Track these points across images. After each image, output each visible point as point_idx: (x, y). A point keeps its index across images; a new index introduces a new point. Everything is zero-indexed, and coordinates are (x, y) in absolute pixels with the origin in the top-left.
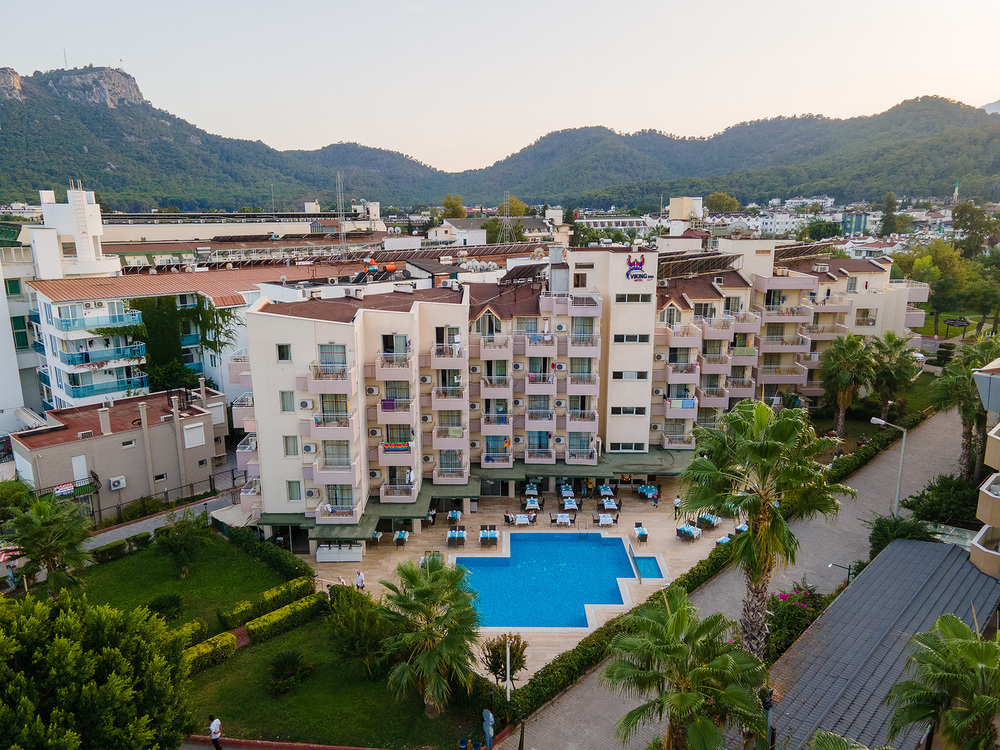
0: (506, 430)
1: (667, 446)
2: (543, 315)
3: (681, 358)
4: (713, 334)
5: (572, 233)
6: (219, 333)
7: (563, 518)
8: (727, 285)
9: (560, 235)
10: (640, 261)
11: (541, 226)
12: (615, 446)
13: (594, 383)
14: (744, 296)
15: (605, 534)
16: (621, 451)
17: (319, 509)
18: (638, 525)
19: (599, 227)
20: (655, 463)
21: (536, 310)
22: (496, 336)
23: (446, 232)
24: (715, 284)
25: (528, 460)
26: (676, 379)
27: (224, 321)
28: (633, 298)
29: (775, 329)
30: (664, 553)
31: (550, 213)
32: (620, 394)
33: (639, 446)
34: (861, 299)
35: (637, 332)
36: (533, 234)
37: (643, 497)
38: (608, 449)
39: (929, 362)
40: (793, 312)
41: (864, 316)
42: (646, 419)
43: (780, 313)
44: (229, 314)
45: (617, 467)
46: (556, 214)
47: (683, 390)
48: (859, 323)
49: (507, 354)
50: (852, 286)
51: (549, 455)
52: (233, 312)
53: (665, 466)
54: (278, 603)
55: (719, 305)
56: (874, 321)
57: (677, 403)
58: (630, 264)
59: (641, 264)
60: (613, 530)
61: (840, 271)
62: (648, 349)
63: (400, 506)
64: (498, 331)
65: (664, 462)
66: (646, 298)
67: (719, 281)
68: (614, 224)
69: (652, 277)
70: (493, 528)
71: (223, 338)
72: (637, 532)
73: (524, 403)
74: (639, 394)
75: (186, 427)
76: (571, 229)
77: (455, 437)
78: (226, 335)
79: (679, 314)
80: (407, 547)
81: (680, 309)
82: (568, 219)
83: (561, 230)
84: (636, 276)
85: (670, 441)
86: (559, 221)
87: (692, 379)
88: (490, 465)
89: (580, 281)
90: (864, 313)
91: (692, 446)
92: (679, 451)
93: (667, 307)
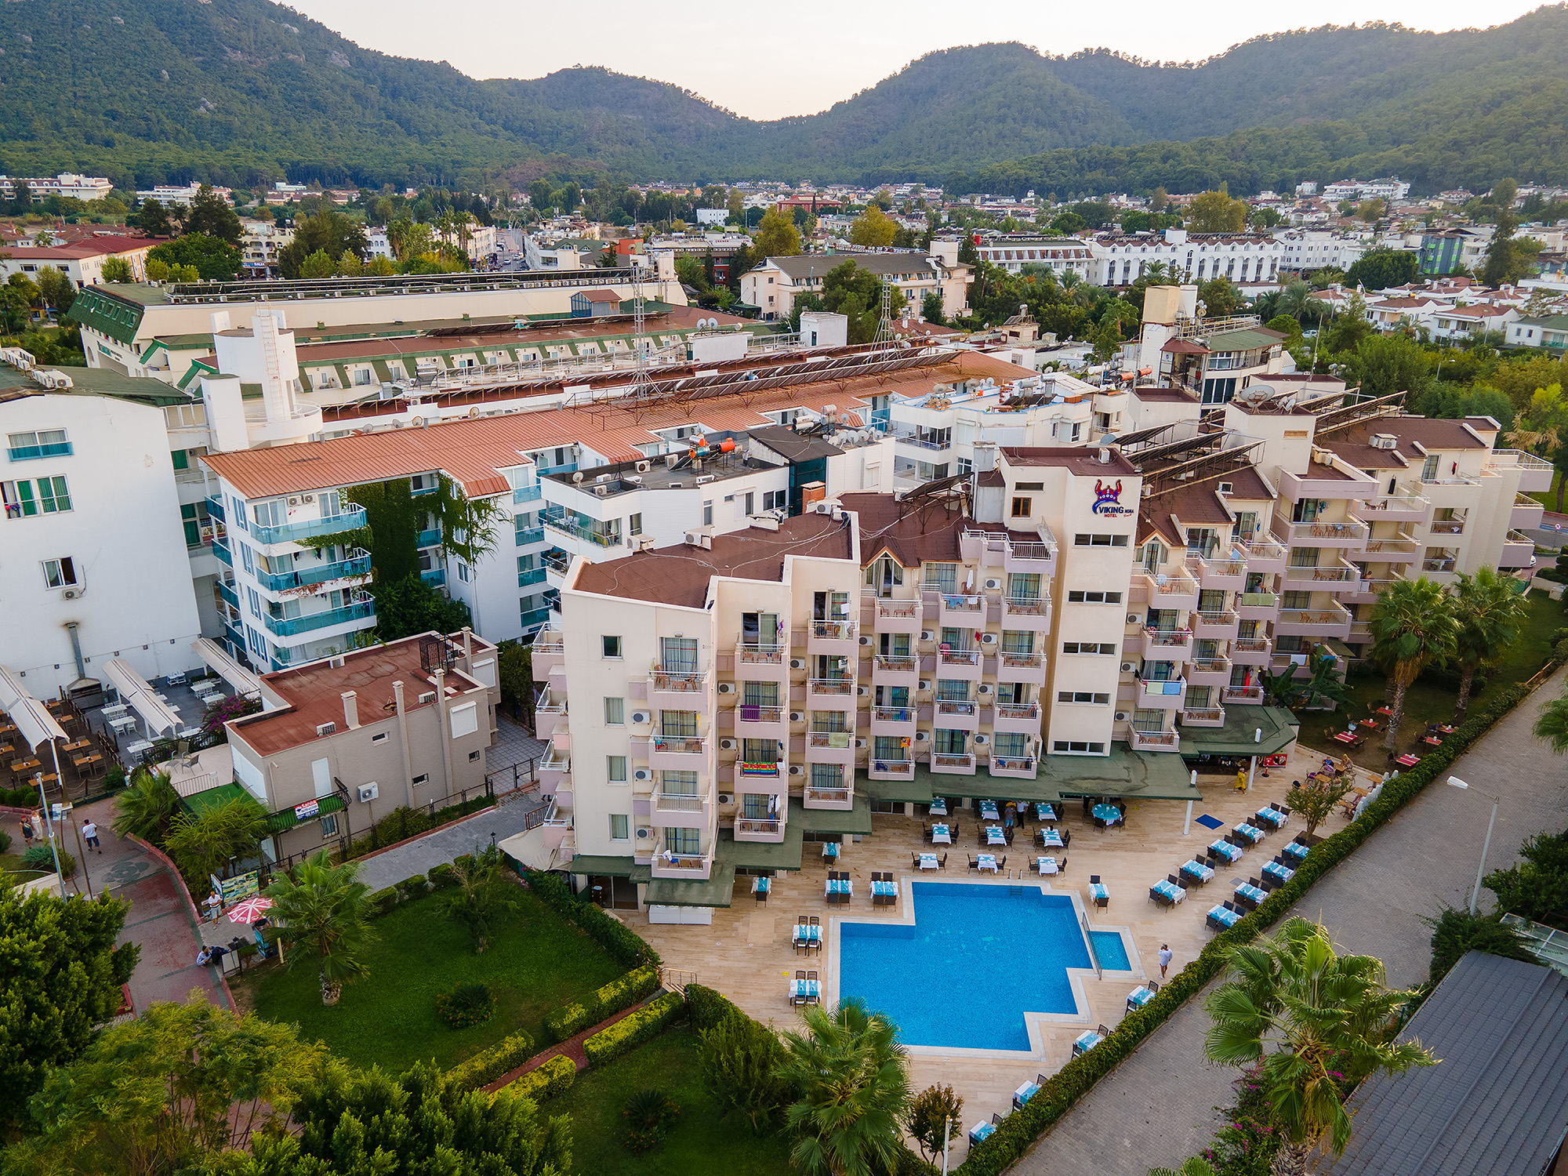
0: (906, 729)
1: (1137, 746)
2: (966, 561)
3: (1164, 621)
4: (1215, 579)
5: (971, 279)
6: (472, 534)
7: (988, 860)
8: (1238, 496)
9: (952, 282)
10: (1114, 488)
11: (923, 268)
12: (1060, 746)
13: (1038, 664)
14: (1262, 512)
15: (1047, 889)
16: (1070, 752)
17: (657, 857)
18: (1095, 880)
19: (1015, 259)
20: (1117, 774)
21: (955, 554)
22: (896, 589)
23: (771, 280)
24: (1219, 493)
25: (935, 768)
26: (1156, 652)
27: (480, 517)
28: (1101, 541)
29: (1305, 556)
30: (1132, 926)
31: (937, 247)
32: (1074, 673)
33: (1096, 747)
34: (1443, 493)
35: (1104, 589)
36: (910, 283)
37: (1100, 824)
38: (1051, 750)
39: (1543, 574)
40: (1334, 531)
41: (1447, 520)
42: (1110, 708)
43: (1316, 532)
44: (487, 507)
45: (1065, 782)
46: (946, 249)
47: (1163, 670)
48: (1437, 529)
49: (912, 626)
50: (1429, 475)
51: (966, 762)
52: (492, 503)
53: (1135, 782)
54: (618, 1008)
55: (1224, 532)
56: (1461, 526)
57: (1155, 688)
58: (1099, 492)
59: (1116, 493)
60: (1058, 881)
61: (1413, 446)
62: (1120, 611)
63: (763, 848)
64: (898, 582)
65: (1132, 777)
66: (1120, 541)
67: (1226, 488)
68: (1038, 255)
69: (1131, 511)
70: (888, 877)
71: (478, 542)
72: (1094, 891)
73: (932, 687)
74: (1103, 674)
75: (454, 710)
76: (971, 272)
77: (837, 746)
78: (483, 537)
79: (1166, 552)
80: (771, 902)
81: (1167, 545)
82: (966, 256)
83: (955, 274)
84: (1107, 510)
85: (1142, 739)
86: (951, 260)
87: (1182, 654)
88: (881, 775)
89: (1021, 508)
90: (1447, 514)
91: (1174, 747)
92: (1153, 754)
93: (1149, 541)
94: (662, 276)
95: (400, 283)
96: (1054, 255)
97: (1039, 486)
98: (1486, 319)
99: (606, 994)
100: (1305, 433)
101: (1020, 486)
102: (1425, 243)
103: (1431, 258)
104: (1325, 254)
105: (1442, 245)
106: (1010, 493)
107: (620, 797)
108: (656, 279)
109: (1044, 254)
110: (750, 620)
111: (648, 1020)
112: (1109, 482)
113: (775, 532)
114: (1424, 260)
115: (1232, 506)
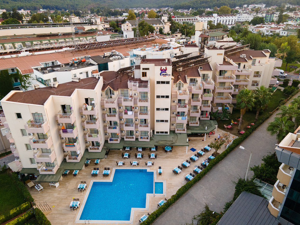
0: (117, 131)
1: (176, 132)
2: (130, 89)
3: (182, 102)
4: (195, 90)
5: (171, 25)
6: (25, 83)
7: (135, 162)
8: (204, 70)
9: (166, 25)
10: (165, 69)
11: (160, 22)
12: (157, 132)
13: (148, 115)
14: (210, 74)
15: (149, 170)
16: (160, 134)
18: (160, 168)
19: (181, 21)
20: (170, 138)
21: (127, 87)
22: (113, 96)
23: (127, 25)
24: (199, 69)
25: (125, 140)
26: (180, 110)
27: (26, 79)
28: (163, 82)
29: (223, 84)
30: (167, 180)
31: (163, 18)
32: (159, 115)
33: (166, 133)
34: (257, 68)
35: (165, 95)
36: (157, 26)
38: (155, 133)
39: (280, 85)
40: (228, 78)
41: (257, 74)
42: (169, 123)
43: (224, 78)
45: (157, 142)
46: (165, 18)
47: (183, 114)
48: (255, 76)
49: (115, 106)
50: (254, 64)
51: (133, 138)
52: (30, 75)
53: (174, 141)
55: (199, 79)
56: (260, 76)
57: (180, 118)
58: (161, 70)
59: (166, 70)
60: (152, 168)
61: (250, 57)
62: (169, 100)
63: (74, 164)
64: (113, 94)
65: (173, 140)
66: (168, 83)
67: (201, 68)
68: (186, 20)
69: (170, 75)
70: (109, 169)
71: (27, 85)
72: (159, 171)
73: (123, 121)
74: (166, 115)
76: (170, 23)
77: (95, 137)
79: (183, 85)
80: (77, 177)
81: (183, 83)
82: (170, 20)
83: (167, 24)
84: (164, 75)
85: (178, 130)
86: (166, 21)
87: (186, 110)
88: (112, 142)
89: (144, 75)
90: (258, 73)
91: (185, 132)
92: (180, 134)
93: (178, 82)
94: (98, 24)
95: (35, 25)
96: (190, 20)
97: (148, 69)
98: (276, 30)
99: (12, 212)
100: (222, 54)
101: (143, 69)
102: (266, 15)
103: (267, 18)
104: (246, 18)
105: (269, 15)
106: (142, 71)
107: (30, 154)
108: (96, 25)
109: (188, 20)
110: (64, 107)
111: (20, 220)
112: (164, 67)
113: (78, 82)
114: (266, 19)
115: (201, 73)
